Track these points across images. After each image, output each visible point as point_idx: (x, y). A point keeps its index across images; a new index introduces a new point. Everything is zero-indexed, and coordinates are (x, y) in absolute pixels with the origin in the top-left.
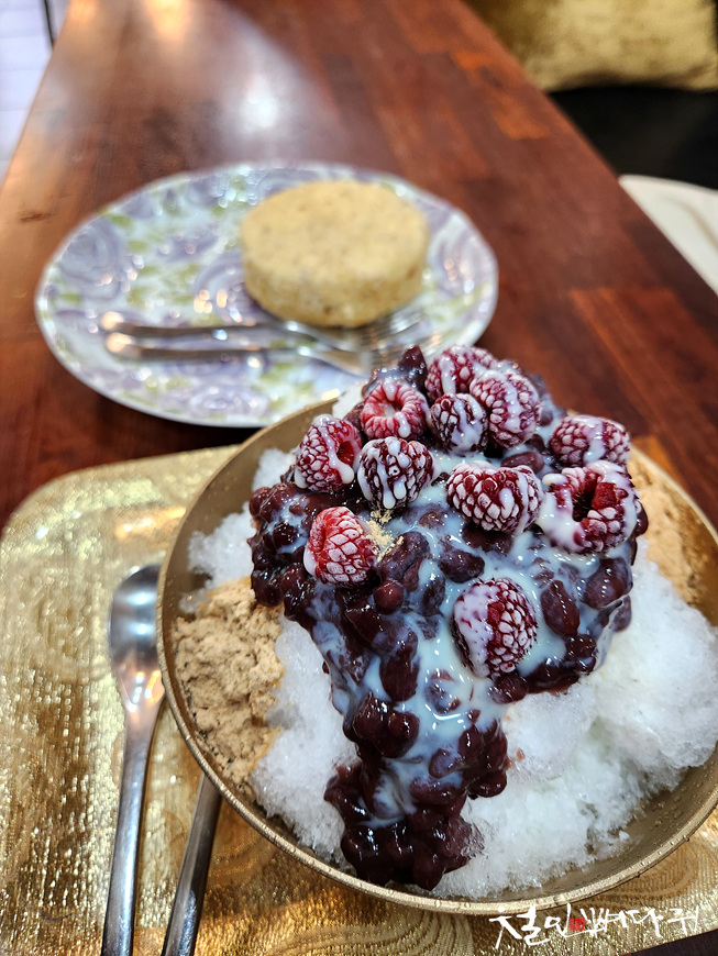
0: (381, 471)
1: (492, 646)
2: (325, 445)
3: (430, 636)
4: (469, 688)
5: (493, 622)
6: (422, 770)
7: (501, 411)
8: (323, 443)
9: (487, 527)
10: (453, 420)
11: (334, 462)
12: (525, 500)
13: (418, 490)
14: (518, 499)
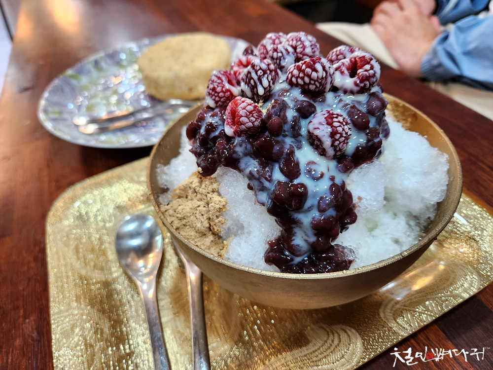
0: (254, 75)
1: (333, 135)
2: (221, 80)
3: (299, 148)
7: (301, 46)
9: (312, 87)
10: (280, 54)
11: (227, 86)
13: (273, 83)
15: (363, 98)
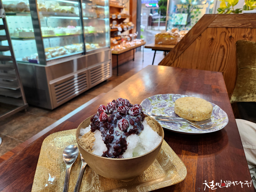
0: (109, 107)
1: (123, 125)
3: (115, 127)
4: (121, 133)
5: (123, 122)
6: (115, 144)
7: (124, 102)
8: (101, 107)
9: (122, 113)
10: (118, 103)
11: (103, 109)
12: (126, 109)
13: (114, 110)
14: (125, 109)
15: (135, 118)
